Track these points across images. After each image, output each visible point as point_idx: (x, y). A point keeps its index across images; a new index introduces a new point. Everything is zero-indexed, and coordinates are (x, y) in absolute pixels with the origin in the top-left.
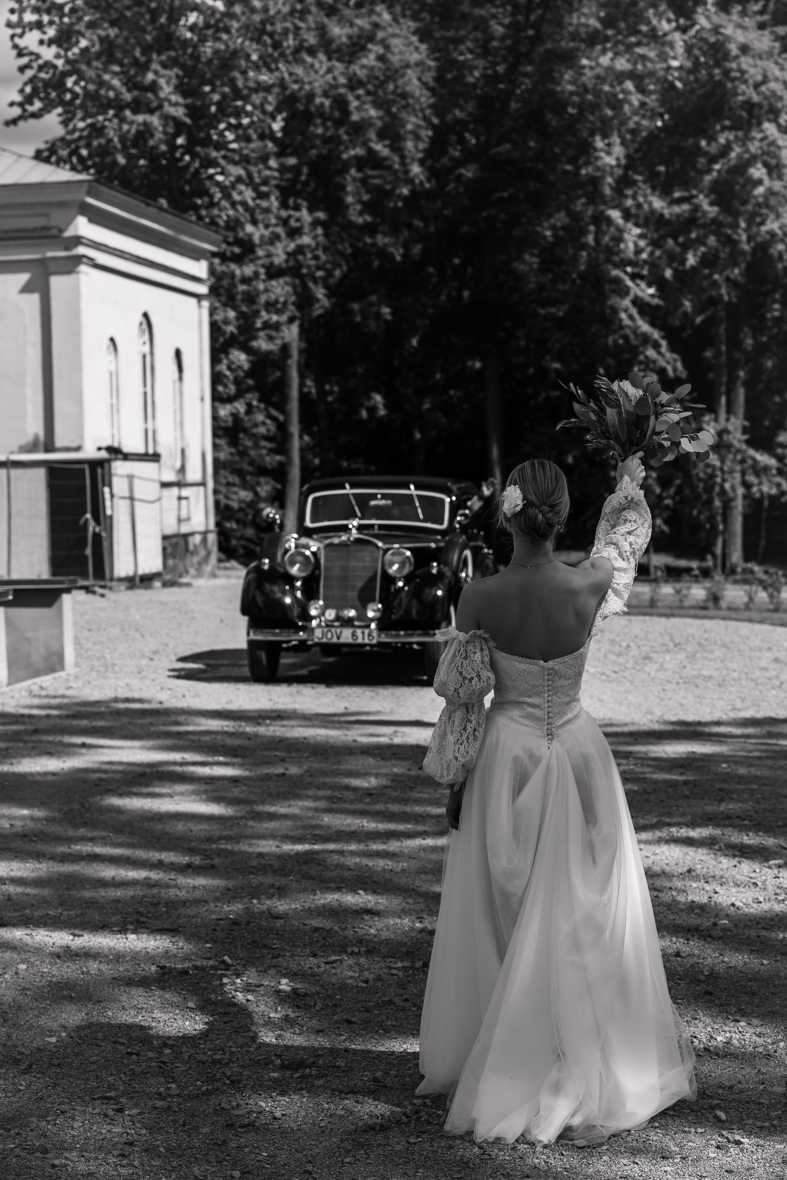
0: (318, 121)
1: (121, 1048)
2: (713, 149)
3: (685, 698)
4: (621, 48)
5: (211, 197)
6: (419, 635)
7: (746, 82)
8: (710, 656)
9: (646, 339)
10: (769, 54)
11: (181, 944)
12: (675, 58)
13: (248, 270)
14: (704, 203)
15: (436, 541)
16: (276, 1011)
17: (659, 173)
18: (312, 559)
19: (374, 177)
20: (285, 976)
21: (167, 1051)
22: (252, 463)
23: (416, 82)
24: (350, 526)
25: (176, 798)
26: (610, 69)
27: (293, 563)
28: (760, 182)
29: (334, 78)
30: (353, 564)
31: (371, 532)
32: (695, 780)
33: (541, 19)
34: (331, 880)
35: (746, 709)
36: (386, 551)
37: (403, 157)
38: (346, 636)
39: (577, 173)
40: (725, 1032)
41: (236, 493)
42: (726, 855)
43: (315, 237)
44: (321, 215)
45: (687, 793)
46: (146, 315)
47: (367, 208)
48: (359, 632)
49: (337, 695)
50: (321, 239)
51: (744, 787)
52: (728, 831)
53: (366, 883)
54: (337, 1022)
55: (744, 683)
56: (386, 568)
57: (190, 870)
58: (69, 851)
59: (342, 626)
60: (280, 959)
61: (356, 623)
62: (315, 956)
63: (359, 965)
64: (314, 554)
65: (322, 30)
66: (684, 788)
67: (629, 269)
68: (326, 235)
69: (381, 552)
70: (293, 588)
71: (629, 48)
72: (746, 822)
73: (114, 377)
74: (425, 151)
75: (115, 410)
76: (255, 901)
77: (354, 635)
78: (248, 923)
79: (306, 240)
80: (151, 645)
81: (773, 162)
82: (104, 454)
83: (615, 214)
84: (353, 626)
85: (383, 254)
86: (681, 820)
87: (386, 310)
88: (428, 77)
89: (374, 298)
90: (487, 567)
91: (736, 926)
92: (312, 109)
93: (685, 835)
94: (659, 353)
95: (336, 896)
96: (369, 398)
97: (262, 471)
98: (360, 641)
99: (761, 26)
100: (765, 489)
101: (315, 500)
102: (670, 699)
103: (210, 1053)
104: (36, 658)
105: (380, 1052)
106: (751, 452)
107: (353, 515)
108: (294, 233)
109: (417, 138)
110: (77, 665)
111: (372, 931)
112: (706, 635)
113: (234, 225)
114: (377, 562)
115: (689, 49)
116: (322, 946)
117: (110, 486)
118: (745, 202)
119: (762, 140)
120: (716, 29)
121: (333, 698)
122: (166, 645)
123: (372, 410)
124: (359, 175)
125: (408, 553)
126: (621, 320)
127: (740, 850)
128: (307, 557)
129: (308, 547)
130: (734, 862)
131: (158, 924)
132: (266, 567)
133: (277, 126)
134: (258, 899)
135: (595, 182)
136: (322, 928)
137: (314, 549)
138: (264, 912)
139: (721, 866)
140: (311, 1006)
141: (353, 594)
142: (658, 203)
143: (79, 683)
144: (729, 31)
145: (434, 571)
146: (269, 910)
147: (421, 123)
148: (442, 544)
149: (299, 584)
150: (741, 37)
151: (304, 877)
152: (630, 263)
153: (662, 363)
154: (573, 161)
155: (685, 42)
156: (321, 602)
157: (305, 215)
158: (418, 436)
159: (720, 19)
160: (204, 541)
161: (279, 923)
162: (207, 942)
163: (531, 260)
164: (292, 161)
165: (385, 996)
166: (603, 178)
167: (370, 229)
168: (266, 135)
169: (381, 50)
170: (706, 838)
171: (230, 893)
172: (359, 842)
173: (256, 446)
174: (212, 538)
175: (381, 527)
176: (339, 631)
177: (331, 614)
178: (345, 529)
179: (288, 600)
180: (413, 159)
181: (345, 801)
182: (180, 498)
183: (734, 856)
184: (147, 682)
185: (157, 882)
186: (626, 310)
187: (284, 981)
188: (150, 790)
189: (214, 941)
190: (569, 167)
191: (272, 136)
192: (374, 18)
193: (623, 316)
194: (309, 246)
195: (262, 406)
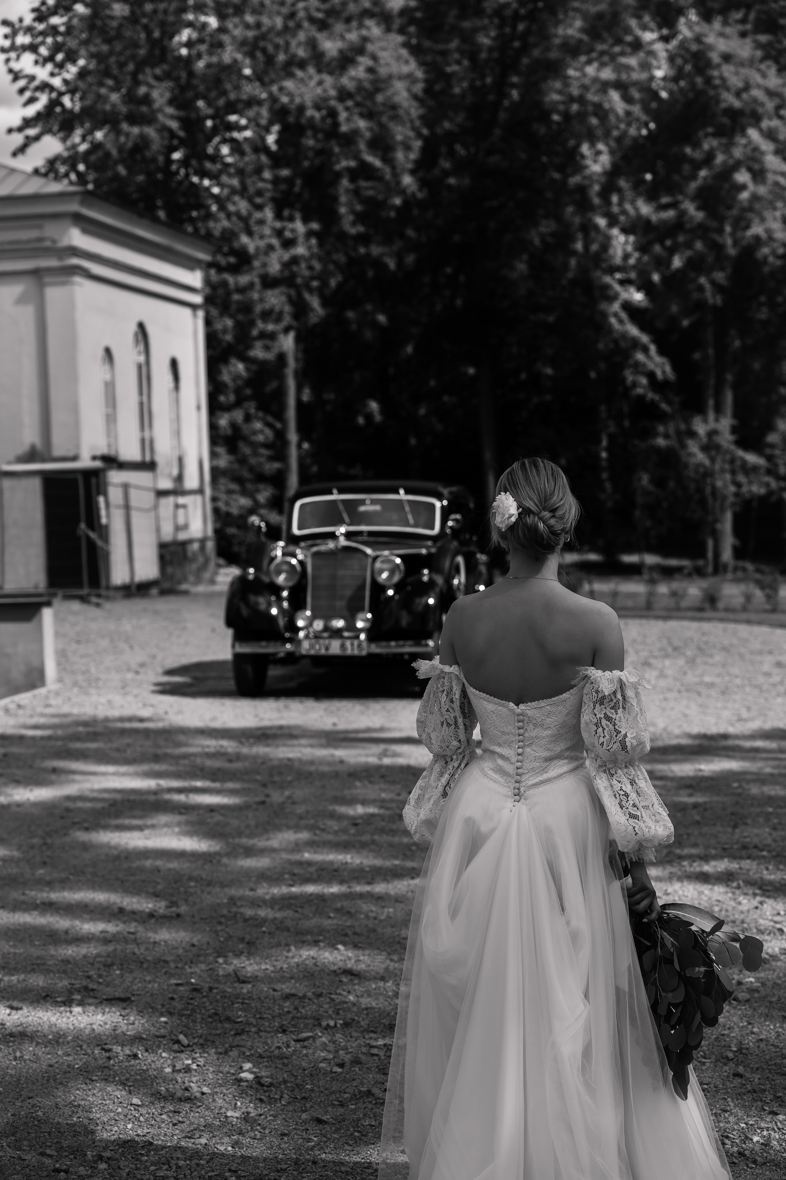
0: (309, 133)
1: (47, 1161)
2: (698, 155)
3: (688, 707)
4: (606, 59)
5: (208, 208)
6: (411, 646)
7: (728, 89)
8: (710, 661)
9: (635, 344)
10: (751, 63)
11: (132, 1018)
12: (659, 68)
13: (244, 279)
14: (690, 208)
15: (427, 547)
16: (235, 1107)
17: (644, 181)
18: (299, 568)
19: (367, 188)
20: (248, 1059)
21: (103, 1166)
22: (251, 469)
23: (405, 94)
24: (337, 534)
25: (147, 832)
26: (596, 80)
27: (279, 573)
28: (744, 187)
29: (325, 91)
30: (341, 572)
31: (360, 538)
32: (705, 803)
33: (528, 32)
34: (308, 932)
35: (752, 719)
36: (375, 559)
37: (393, 168)
38: (335, 647)
39: (564, 182)
40: (762, 1129)
41: (236, 500)
42: (746, 894)
43: (309, 248)
44: (315, 226)
45: (697, 818)
46: (141, 326)
47: (360, 218)
48: (348, 643)
49: (325, 710)
50: (315, 250)
51: (758, 810)
52: (746, 864)
53: (346, 935)
54: (305, 1122)
55: (748, 689)
56: (376, 576)
57: (153, 921)
58: (22, 898)
59: (331, 637)
60: (244, 1037)
61: (346, 634)
62: (284, 1031)
63: (334, 1042)
64: (301, 562)
65: (312, 44)
66: (694, 812)
67: (618, 276)
68: (321, 245)
69: (370, 560)
70: (280, 599)
71: (613, 58)
72: (765, 853)
73: (110, 387)
74: (416, 162)
75: (111, 419)
76: (221, 960)
77: (343, 646)
78: (211, 989)
79: (300, 250)
80: (140, 656)
81: (756, 167)
82: (98, 464)
83: (602, 222)
84: (342, 637)
85: (378, 264)
86: (694, 851)
87: (382, 318)
88: (418, 88)
89: (369, 307)
90: (480, 574)
91: (763, 984)
92: (303, 121)
93: (698, 869)
94: (649, 357)
95: (313, 952)
96: (365, 406)
97: (261, 478)
98: (349, 652)
99: (743, 35)
100: (755, 489)
101: (302, 506)
102: (672, 709)
103: (152, 1168)
104: (17, 674)
105: (356, 1163)
106: (740, 453)
107: (340, 522)
108: (288, 244)
109: (408, 148)
110: (60, 680)
111: (351, 998)
112: (705, 639)
113: (229, 236)
114: (365, 569)
115: (671, 59)
116: (293, 1018)
117: (106, 495)
118: (730, 207)
119: (745, 146)
120: (698, 39)
121: (321, 712)
122: (154, 657)
123: (369, 417)
124: (351, 187)
125: (398, 561)
126: (610, 325)
127: (760, 888)
128: (293, 566)
129: (294, 556)
130: (755, 902)
131: (109, 992)
132: (251, 577)
133: (271, 139)
134: (225, 957)
135: (582, 190)
136: (294, 995)
137: (300, 557)
138: (229, 975)
139: (740, 908)
140: (276, 1100)
141: (341, 604)
142: (645, 209)
143: (59, 701)
144: (710, 39)
145: (425, 579)
146: (235, 972)
147: (411, 134)
148: (433, 550)
149: (285, 594)
150: (722, 45)
151: (278, 928)
152: (618, 269)
153: (651, 366)
154: (561, 169)
155: (667, 51)
156: (308, 613)
157: (299, 227)
158: (413, 441)
159: (702, 28)
160: (203, 548)
161: (246, 988)
162: (162, 1015)
163: (522, 267)
164: (285, 172)
165: (362, 1084)
166: (591, 186)
167: (364, 239)
168: (260, 147)
169: (370, 63)
170: (722, 873)
171: (194, 950)
172: (342, 882)
173: (255, 454)
174: (210, 545)
175: (371, 534)
176: (327, 642)
177: (318, 625)
178: (332, 536)
179: (274, 611)
180: (404, 170)
181: (329, 833)
182: (177, 506)
183: (755, 895)
184: (130, 698)
185: (114, 935)
186: (616, 315)
187: (247, 1066)
188: (120, 821)
189: (171, 1014)
190: (557, 176)
191: (266, 149)
192: (364, 32)
193: (613, 320)
194: (302, 257)
195: (260, 414)
